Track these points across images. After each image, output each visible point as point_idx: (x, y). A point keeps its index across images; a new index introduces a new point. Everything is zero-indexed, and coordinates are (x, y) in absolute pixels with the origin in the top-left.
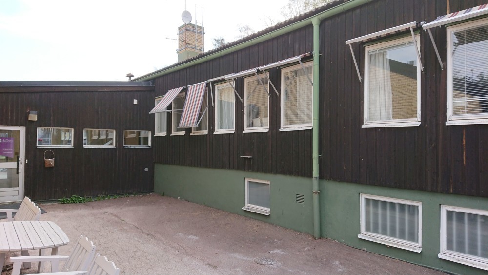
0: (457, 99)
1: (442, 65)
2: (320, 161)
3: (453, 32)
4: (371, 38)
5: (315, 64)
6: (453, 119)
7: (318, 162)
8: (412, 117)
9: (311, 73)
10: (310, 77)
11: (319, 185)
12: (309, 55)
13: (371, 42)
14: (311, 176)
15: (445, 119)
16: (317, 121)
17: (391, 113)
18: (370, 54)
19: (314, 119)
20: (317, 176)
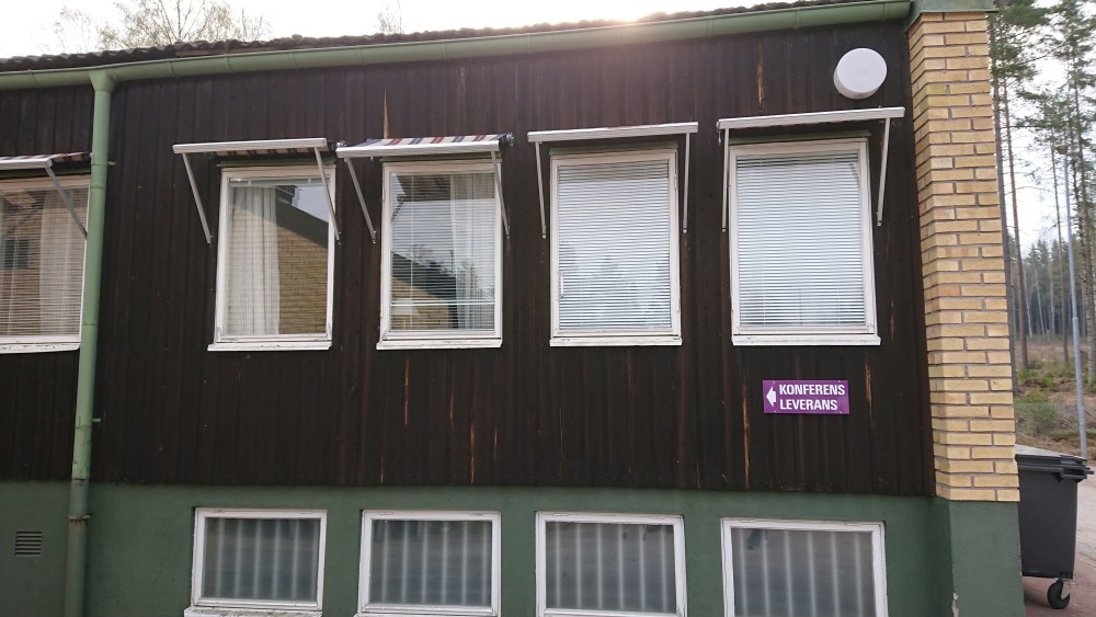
0: (399, 300)
1: (373, 232)
2: (96, 433)
3: (394, 175)
4: (235, 152)
5: (94, 184)
6: (391, 340)
7: (88, 438)
8: (317, 332)
9: (85, 206)
10: (80, 215)
11: (90, 498)
12: (80, 159)
13: (236, 159)
14: (66, 475)
15: (377, 339)
16: (91, 331)
17: (277, 321)
18: (234, 185)
19: (84, 324)
20: (85, 475)
